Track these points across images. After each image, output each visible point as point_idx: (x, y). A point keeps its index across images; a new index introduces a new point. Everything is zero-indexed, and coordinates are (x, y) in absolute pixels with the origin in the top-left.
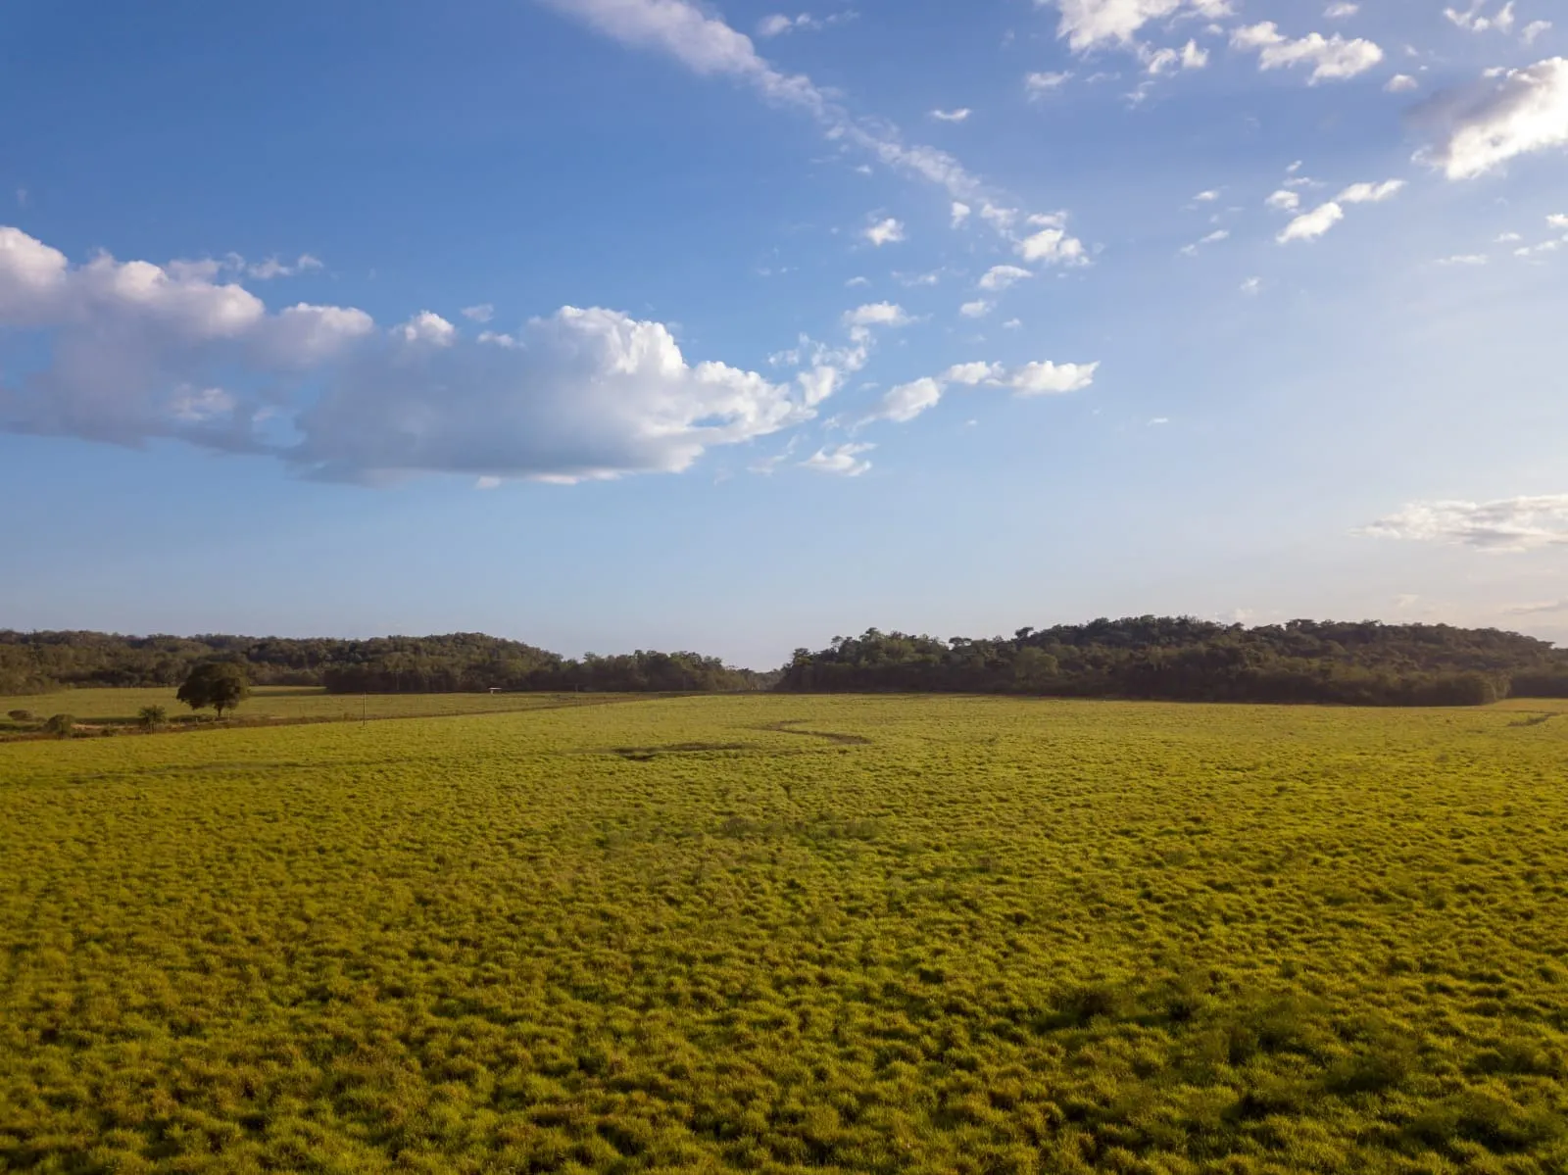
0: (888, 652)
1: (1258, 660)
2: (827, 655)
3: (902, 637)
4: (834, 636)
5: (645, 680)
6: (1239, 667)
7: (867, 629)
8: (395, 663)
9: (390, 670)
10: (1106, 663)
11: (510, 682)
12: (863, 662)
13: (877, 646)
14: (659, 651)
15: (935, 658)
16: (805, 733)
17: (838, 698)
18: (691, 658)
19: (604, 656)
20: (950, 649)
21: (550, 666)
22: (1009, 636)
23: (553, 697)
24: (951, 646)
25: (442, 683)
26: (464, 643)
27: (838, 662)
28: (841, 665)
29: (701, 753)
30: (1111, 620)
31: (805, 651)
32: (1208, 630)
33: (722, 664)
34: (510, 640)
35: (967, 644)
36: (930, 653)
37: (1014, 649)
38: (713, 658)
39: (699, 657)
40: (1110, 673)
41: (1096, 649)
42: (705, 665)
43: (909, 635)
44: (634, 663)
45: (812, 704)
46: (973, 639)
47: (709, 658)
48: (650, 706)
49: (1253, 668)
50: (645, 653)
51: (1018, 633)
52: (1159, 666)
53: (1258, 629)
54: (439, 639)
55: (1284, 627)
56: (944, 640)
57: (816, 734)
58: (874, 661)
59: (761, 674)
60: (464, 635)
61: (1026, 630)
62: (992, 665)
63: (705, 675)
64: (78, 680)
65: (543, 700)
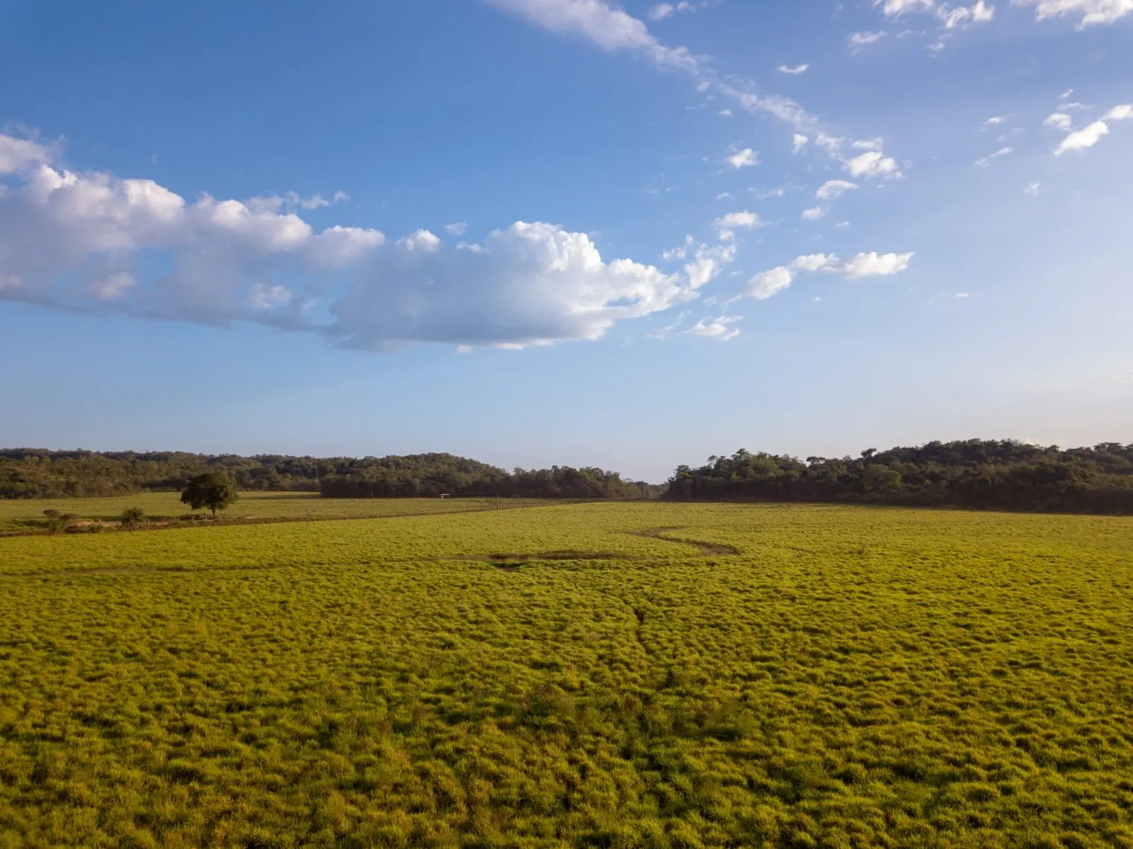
0: (755, 468)
1: (1084, 476)
2: (705, 471)
3: (768, 457)
4: (710, 456)
5: (558, 489)
6: (1068, 482)
7: (738, 450)
8: (371, 476)
9: (366, 480)
10: (944, 479)
11: (456, 489)
12: (734, 476)
13: (746, 463)
14: (571, 466)
15: (795, 473)
16: (679, 541)
17: (713, 506)
18: (595, 473)
19: (529, 470)
20: (808, 466)
21: (488, 478)
22: (856, 455)
23: (486, 501)
24: (808, 464)
25: (405, 490)
26: (433, 460)
27: (713, 476)
28: (715, 479)
29: (569, 562)
30: (943, 443)
31: (687, 468)
32: (1028, 451)
33: (620, 477)
34: (467, 458)
35: (822, 462)
36: (791, 469)
37: (862, 467)
38: (613, 472)
39: (602, 472)
40: (948, 487)
41: (933, 467)
42: (606, 477)
43: (773, 454)
44: (551, 475)
45: (691, 511)
46: (827, 458)
47: (609, 472)
48: (557, 511)
49: (1080, 483)
50: (560, 468)
51: (864, 454)
52: (993, 480)
53: (1070, 451)
54: (415, 458)
55: (1093, 449)
56: (803, 459)
57: (688, 542)
58: (744, 476)
59: (655, 486)
60: (434, 454)
61: (870, 451)
62: (843, 478)
63: (606, 486)
64: (153, 486)
65: (478, 504)
